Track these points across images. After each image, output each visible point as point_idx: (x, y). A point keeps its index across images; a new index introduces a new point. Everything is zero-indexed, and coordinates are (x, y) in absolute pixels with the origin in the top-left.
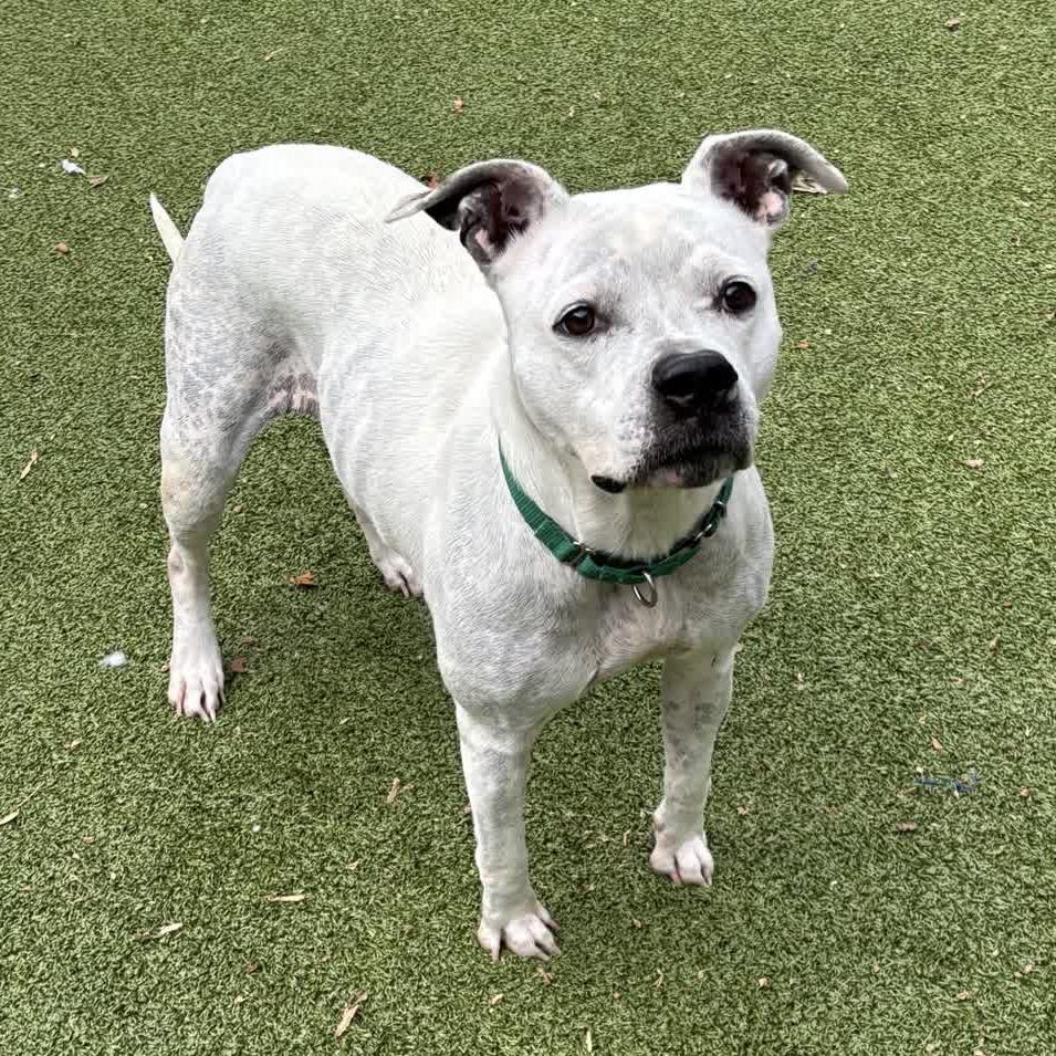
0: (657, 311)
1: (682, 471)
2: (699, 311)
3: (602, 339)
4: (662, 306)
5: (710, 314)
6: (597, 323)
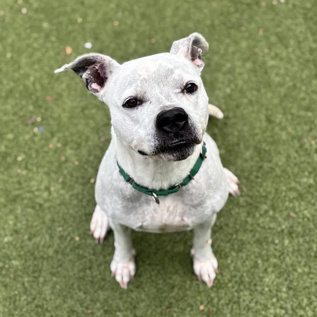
0: (160, 95)
1: (175, 155)
2: (176, 93)
3: (140, 108)
5: (180, 95)
6: (138, 103)
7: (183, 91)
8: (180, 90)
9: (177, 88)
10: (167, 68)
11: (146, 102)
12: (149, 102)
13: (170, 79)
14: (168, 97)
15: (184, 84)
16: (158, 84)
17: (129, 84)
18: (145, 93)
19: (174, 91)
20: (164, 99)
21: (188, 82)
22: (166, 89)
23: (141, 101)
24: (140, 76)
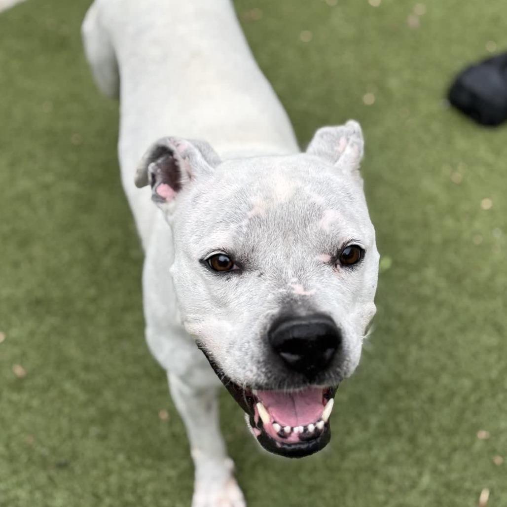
2: (318, 264)
3: (235, 279)
4: (288, 257)
5: (328, 268)
6: (235, 267)
7: (333, 262)
8: (327, 258)
9: (323, 252)
10: (311, 201)
11: (251, 269)
12: (256, 273)
13: (312, 230)
14: (300, 271)
15: (340, 247)
16: (285, 236)
17: (223, 220)
18: (253, 250)
19: (315, 259)
20: (290, 272)
21: (349, 242)
22: (299, 251)
23: (242, 266)
24: (251, 208)
